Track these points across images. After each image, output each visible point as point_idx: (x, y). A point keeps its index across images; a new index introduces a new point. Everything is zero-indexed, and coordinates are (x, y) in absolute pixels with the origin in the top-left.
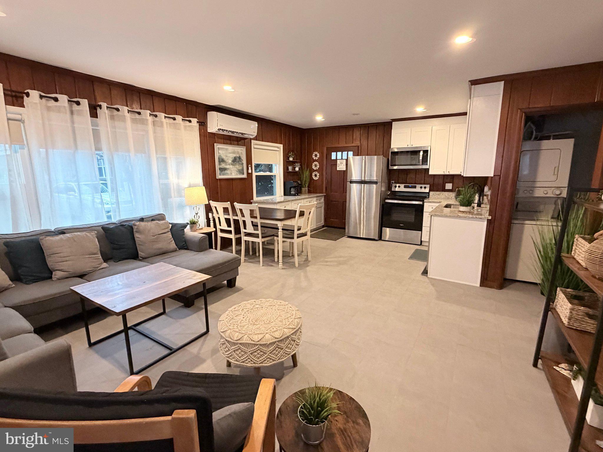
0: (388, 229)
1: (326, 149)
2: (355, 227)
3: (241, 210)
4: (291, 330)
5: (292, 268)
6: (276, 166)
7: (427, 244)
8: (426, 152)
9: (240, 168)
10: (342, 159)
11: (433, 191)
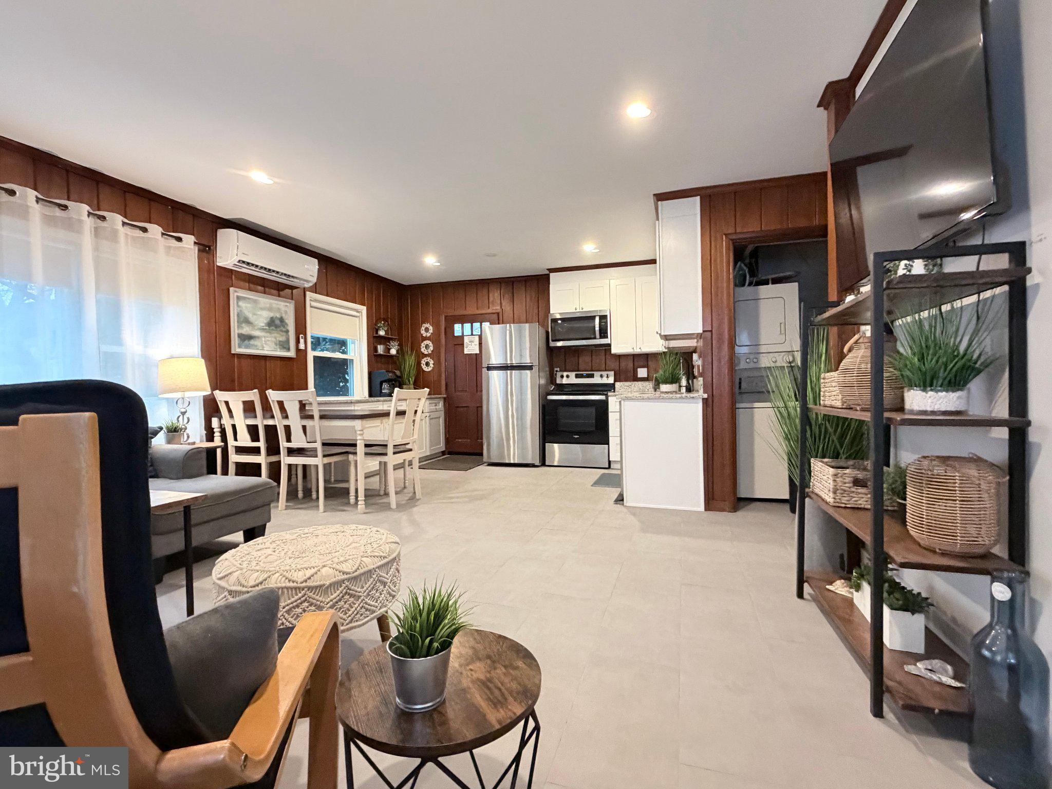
0: (556, 446)
1: (443, 318)
2: (501, 445)
3: (281, 404)
4: (376, 559)
5: (386, 510)
6: (353, 343)
7: (618, 466)
8: (603, 318)
9: (283, 339)
10: (472, 334)
11: (620, 381)
